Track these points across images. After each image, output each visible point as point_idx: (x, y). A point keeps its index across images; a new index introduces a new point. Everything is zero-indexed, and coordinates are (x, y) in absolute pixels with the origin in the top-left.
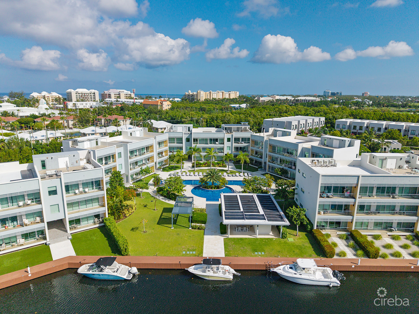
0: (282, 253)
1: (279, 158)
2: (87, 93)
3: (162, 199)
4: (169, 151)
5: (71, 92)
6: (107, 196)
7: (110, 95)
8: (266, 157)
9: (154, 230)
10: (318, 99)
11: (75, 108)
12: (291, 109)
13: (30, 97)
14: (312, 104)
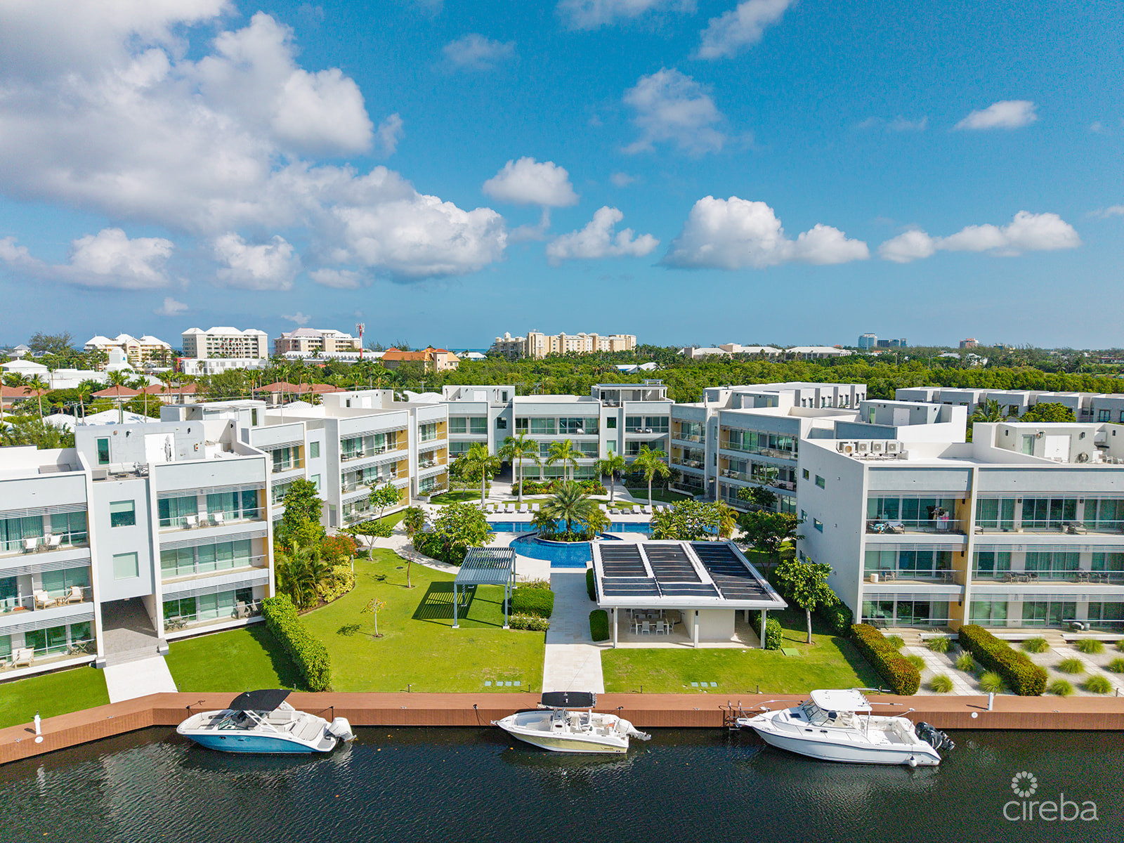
0: (767, 682)
1: (750, 462)
2: (236, 337)
3: (429, 562)
4: (450, 453)
5: (195, 335)
6: (274, 544)
7: (297, 344)
8: (713, 464)
9: (403, 631)
10: (845, 352)
11: (203, 373)
12: (776, 368)
13: (86, 348)
14: (832, 360)
